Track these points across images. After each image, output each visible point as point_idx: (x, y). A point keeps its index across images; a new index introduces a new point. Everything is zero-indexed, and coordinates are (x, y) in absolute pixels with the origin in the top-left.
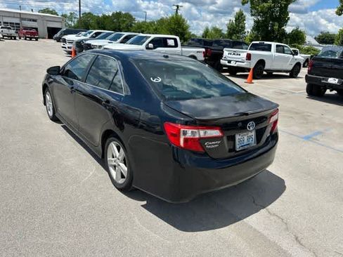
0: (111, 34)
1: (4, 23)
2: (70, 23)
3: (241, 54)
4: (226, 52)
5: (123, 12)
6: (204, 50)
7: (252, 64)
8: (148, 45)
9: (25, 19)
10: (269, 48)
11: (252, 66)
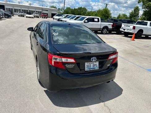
0: (72, 16)
1: (36, 11)
2: (61, 11)
3: (130, 26)
4: (123, 25)
5: (83, 7)
6: (112, 24)
7: (136, 31)
8: (85, 21)
9: (43, 10)
10: (146, 24)
11: (136, 32)
